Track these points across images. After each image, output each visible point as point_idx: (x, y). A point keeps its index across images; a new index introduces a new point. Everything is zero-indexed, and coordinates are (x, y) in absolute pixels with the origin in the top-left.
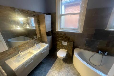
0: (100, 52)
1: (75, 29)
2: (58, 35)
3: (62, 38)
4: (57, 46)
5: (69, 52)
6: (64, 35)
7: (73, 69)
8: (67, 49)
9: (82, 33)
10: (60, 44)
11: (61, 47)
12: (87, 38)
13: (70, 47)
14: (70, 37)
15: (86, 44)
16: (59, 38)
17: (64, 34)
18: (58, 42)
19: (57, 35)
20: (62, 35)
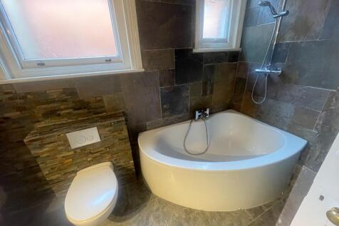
0: (197, 114)
1: (109, 61)
2: (19, 109)
3: (59, 115)
4: (46, 172)
5: (122, 163)
6: (64, 97)
7: (165, 209)
8: (108, 156)
9: (143, 70)
10: (60, 152)
11: (70, 166)
12: (161, 85)
13: (116, 141)
14: (100, 101)
15: (165, 106)
16: (38, 125)
17: (65, 91)
18: (41, 146)
19: (14, 114)
20: (53, 101)
